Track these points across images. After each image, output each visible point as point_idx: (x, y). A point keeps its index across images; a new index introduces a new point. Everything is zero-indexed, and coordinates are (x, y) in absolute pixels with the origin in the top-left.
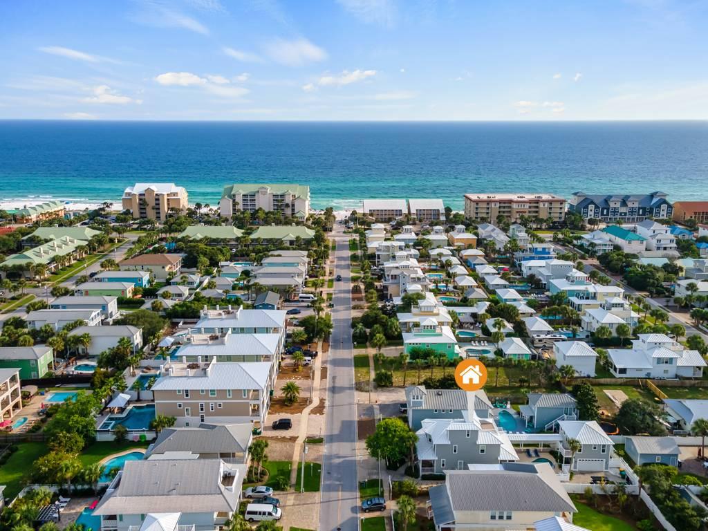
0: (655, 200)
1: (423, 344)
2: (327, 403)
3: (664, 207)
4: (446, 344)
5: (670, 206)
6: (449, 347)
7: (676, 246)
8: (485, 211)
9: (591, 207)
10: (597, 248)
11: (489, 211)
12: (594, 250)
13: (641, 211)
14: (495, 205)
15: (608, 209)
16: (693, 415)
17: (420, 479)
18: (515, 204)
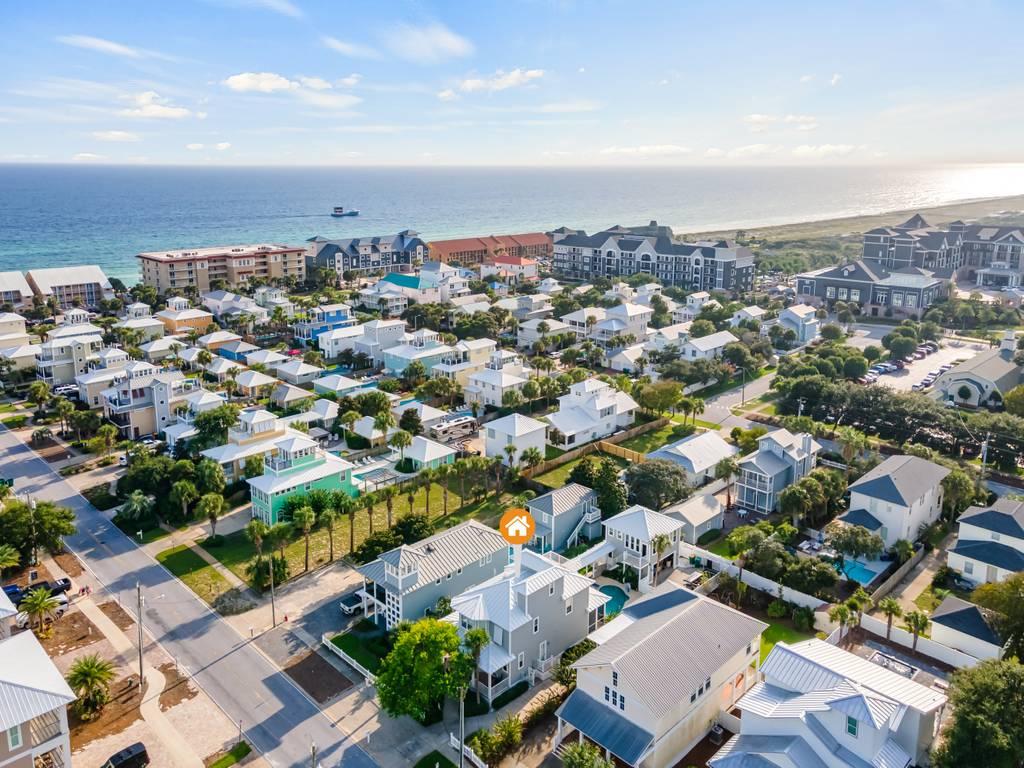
0: (407, 242)
1: (299, 486)
2: (184, 670)
3: (420, 248)
4: (337, 474)
5: (426, 248)
6: (343, 478)
7: (469, 290)
8: (187, 276)
9: (339, 256)
10: (389, 305)
11: (194, 276)
12: (385, 307)
13: (395, 257)
14: (202, 266)
15: (358, 258)
16: (690, 461)
17: (492, 710)
18: (234, 261)
